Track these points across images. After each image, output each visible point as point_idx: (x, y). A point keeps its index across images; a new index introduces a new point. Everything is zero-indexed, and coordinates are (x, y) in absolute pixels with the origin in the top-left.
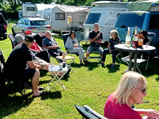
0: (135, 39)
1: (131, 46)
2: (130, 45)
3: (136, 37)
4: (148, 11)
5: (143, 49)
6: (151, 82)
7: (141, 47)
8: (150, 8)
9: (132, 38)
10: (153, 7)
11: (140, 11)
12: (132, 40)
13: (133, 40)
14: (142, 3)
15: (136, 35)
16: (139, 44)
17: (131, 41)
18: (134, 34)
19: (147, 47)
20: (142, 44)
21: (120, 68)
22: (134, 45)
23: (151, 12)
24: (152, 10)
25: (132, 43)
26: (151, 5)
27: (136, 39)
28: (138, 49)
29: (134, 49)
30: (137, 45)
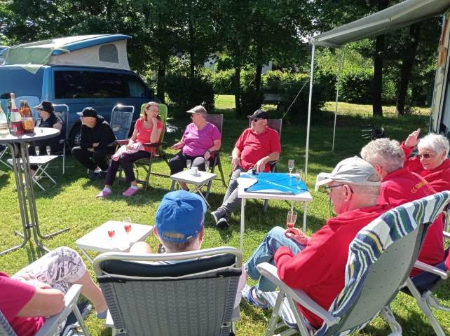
0: (14, 117)
1: (11, 133)
2: (8, 131)
3: (16, 113)
4: (47, 65)
5: (35, 134)
6: (74, 192)
7: (30, 132)
8: (50, 59)
9: (9, 116)
10: (55, 57)
11: (33, 63)
12: (9, 120)
13: (12, 120)
14: (33, 49)
15: (15, 111)
16: (27, 127)
17: (8, 124)
18: (10, 107)
19: (42, 131)
20: (31, 126)
21: (9, 180)
22: (15, 130)
23: (53, 66)
24: (55, 63)
25: (10, 126)
26: (51, 53)
27: (18, 117)
28: (25, 137)
29: (16, 138)
30: (21, 128)
